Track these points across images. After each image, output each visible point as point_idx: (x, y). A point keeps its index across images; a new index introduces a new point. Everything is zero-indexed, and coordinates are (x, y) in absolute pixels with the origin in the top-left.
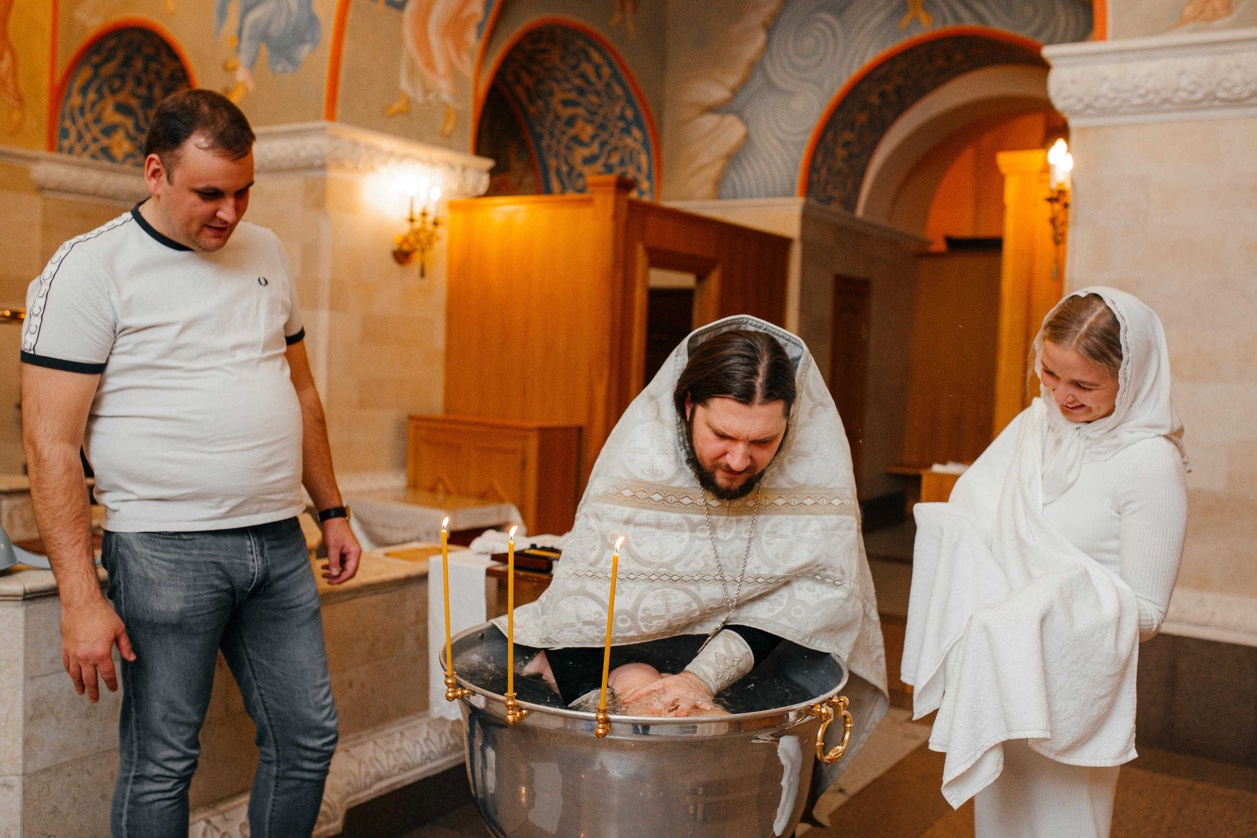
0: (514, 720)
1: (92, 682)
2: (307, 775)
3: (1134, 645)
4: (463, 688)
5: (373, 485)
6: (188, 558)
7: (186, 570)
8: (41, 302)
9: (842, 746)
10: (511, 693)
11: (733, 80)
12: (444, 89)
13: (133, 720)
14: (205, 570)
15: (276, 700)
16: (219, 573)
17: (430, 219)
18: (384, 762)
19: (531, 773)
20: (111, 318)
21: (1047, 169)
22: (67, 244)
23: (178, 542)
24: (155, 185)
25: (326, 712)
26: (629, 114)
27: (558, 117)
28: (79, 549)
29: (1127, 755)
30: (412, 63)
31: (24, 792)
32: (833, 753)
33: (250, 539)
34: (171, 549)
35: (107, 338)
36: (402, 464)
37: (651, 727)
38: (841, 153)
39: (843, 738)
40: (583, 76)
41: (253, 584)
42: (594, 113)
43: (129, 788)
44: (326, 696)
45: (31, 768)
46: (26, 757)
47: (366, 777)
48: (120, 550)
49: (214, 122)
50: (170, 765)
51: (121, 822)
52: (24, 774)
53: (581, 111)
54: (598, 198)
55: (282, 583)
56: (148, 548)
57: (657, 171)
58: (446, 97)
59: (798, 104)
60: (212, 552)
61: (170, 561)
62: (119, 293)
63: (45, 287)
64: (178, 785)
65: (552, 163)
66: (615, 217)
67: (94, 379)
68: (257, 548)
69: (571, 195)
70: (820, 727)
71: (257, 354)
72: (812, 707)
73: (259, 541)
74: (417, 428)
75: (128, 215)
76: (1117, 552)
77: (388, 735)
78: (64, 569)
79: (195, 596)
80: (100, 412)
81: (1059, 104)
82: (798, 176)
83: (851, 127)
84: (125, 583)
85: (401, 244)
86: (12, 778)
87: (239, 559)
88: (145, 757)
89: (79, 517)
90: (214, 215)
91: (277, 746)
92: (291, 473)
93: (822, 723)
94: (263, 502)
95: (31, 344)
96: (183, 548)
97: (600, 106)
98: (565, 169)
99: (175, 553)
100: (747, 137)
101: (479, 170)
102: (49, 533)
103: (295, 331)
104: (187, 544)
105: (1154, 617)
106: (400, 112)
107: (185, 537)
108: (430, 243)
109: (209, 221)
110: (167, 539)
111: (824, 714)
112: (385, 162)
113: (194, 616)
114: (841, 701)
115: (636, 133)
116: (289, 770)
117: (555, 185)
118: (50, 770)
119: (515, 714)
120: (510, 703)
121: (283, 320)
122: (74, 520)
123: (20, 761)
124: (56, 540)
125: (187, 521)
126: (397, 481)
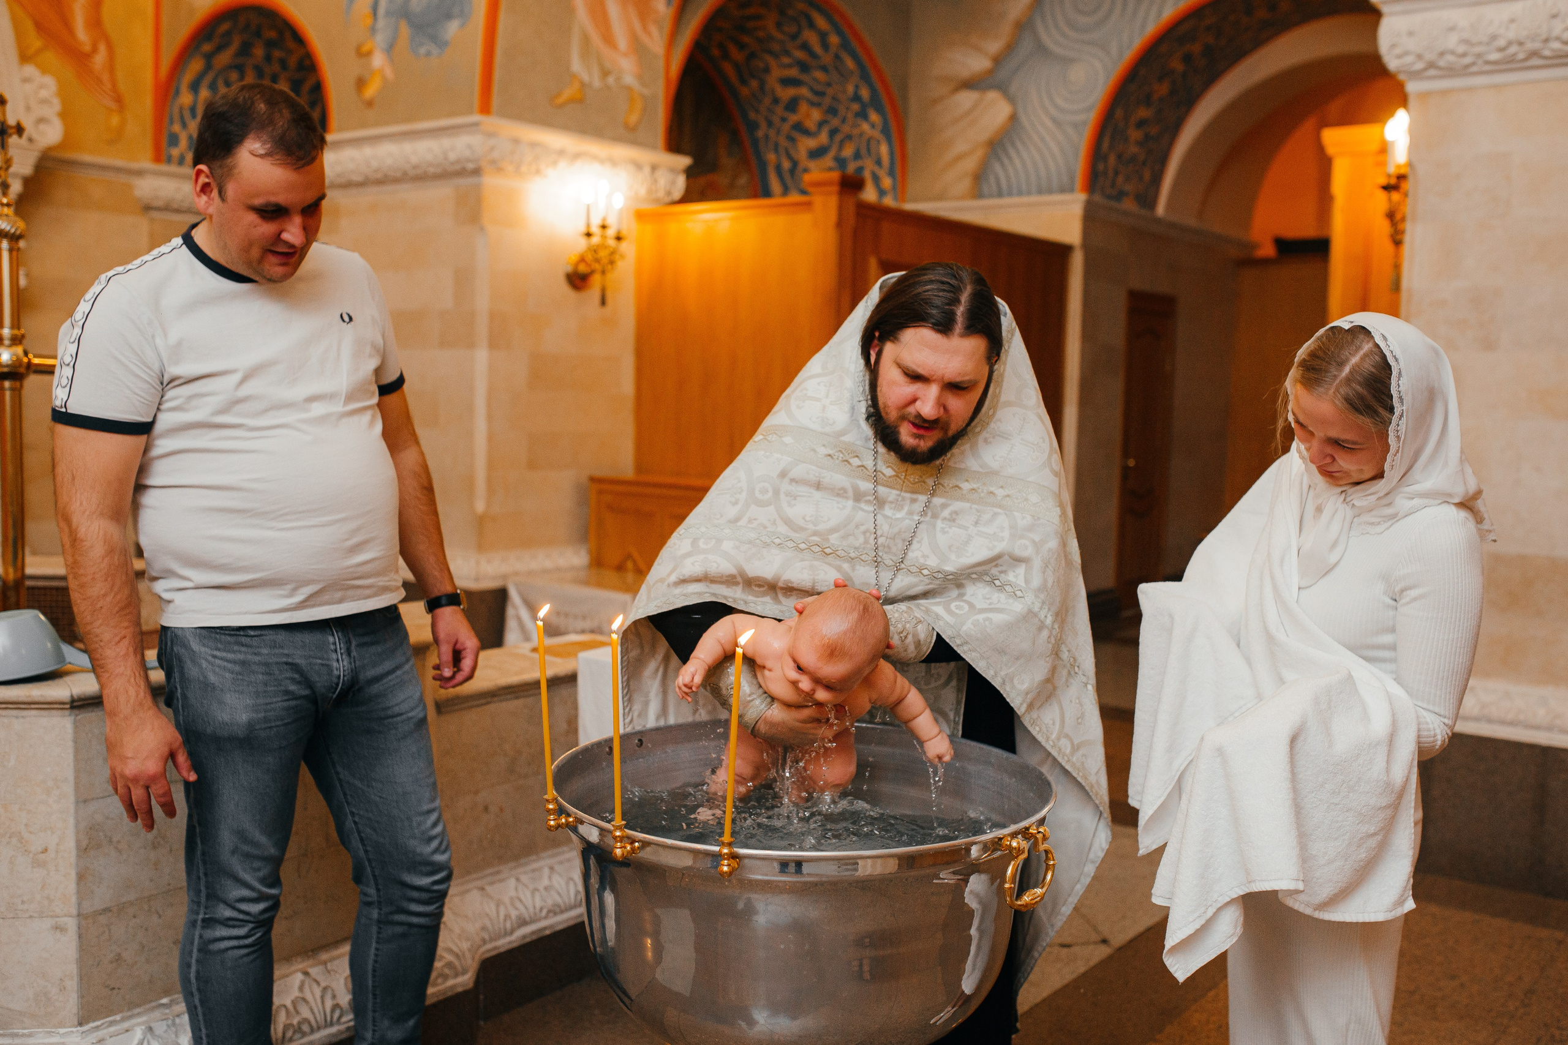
0: (623, 854)
1: (144, 807)
2: (415, 920)
3: (1411, 767)
4: (569, 815)
5: (548, 564)
6: (257, 659)
7: (253, 672)
8: (73, 349)
9: (1042, 888)
10: (619, 821)
11: (994, 46)
12: (627, 69)
13: (199, 853)
14: (277, 672)
15: (375, 830)
16: (296, 676)
17: (611, 232)
18: (529, 903)
19: (657, 921)
20: (156, 367)
21: (1384, 149)
22: (103, 277)
23: (243, 639)
24: (206, 202)
25: (435, 844)
26: (865, 93)
27: (776, 101)
28: (125, 647)
29: (1402, 906)
30: (586, 40)
31: (80, 937)
32: (1028, 897)
33: (333, 635)
34: (236, 648)
35: (153, 390)
36: (583, 536)
37: (803, 864)
38: (1135, 135)
39: (1045, 878)
40: (805, 47)
41: (339, 689)
42: (822, 94)
43: (197, 933)
44: (435, 825)
45: (88, 908)
46: (81, 895)
47: (505, 920)
48: (175, 649)
49: (271, 122)
50: (244, 907)
51: (190, 973)
52: (78, 915)
53: (804, 91)
54: (818, 200)
55: (375, 688)
56: (208, 647)
57: (900, 166)
58: (629, 79)
59: (1078, 74)
60: (286, 652)
61: (234, 662)
62: (165, 335)
63: (78, 330)
64: (256, 931)
65: (771, 157)
66: (840, 224)
67: (140, 440)
68: (342, 645)
69: (795, 197)
70: (1010, 864)
71: (338, 407)
72: (1000, 839)
73: (345, 636)
74: (600, 492)
75: (179, 241)
76: (1393, 647)
77: (533, 871)
78: (108, 672)
79: (267, 704)
80: (150, 481)
81: (1392, 63)
82: (1079, 166)
83: (1148, 100)
84: (182, 688)
85: (577, 264)
86: (66, 919)
87: (320, 659)
88: (214, 897)
89: (122, 609)
90: (277, 238)
91: (377, 885)
92: (382, 553)
93: (1013, 860)
94: (346, 589)
95: (62, 399)
96: (251, 646)
97: (829, 85)
98: (786, 165)
99: (240, 652)
100: (1013, 118)
101: (673, 170)
102: (89, 628)
103: (391, 377)
104: (255, 642)
105: (1438, 731)
106: (572, 101)
107: (252, 633)
108: (612, 262)
109: (272, 245)
110: (230, 635)
111: (1015, 848)
112: (555, 163)
113: (265, 728)
114: (1039, 832)
115: (874, 117)
116: (392, 913)
117: (775, 185)
118: (110, 911)
119: (625, 847)
120: (618, 833)
121: (373, 363)
122: (117, 612)
123: (74, 899)
124: (97, 636)
125: (255, 614)
126: (577, 558)
